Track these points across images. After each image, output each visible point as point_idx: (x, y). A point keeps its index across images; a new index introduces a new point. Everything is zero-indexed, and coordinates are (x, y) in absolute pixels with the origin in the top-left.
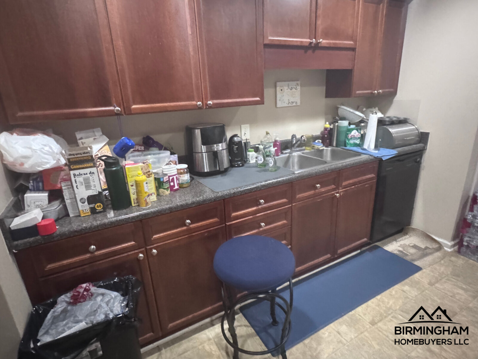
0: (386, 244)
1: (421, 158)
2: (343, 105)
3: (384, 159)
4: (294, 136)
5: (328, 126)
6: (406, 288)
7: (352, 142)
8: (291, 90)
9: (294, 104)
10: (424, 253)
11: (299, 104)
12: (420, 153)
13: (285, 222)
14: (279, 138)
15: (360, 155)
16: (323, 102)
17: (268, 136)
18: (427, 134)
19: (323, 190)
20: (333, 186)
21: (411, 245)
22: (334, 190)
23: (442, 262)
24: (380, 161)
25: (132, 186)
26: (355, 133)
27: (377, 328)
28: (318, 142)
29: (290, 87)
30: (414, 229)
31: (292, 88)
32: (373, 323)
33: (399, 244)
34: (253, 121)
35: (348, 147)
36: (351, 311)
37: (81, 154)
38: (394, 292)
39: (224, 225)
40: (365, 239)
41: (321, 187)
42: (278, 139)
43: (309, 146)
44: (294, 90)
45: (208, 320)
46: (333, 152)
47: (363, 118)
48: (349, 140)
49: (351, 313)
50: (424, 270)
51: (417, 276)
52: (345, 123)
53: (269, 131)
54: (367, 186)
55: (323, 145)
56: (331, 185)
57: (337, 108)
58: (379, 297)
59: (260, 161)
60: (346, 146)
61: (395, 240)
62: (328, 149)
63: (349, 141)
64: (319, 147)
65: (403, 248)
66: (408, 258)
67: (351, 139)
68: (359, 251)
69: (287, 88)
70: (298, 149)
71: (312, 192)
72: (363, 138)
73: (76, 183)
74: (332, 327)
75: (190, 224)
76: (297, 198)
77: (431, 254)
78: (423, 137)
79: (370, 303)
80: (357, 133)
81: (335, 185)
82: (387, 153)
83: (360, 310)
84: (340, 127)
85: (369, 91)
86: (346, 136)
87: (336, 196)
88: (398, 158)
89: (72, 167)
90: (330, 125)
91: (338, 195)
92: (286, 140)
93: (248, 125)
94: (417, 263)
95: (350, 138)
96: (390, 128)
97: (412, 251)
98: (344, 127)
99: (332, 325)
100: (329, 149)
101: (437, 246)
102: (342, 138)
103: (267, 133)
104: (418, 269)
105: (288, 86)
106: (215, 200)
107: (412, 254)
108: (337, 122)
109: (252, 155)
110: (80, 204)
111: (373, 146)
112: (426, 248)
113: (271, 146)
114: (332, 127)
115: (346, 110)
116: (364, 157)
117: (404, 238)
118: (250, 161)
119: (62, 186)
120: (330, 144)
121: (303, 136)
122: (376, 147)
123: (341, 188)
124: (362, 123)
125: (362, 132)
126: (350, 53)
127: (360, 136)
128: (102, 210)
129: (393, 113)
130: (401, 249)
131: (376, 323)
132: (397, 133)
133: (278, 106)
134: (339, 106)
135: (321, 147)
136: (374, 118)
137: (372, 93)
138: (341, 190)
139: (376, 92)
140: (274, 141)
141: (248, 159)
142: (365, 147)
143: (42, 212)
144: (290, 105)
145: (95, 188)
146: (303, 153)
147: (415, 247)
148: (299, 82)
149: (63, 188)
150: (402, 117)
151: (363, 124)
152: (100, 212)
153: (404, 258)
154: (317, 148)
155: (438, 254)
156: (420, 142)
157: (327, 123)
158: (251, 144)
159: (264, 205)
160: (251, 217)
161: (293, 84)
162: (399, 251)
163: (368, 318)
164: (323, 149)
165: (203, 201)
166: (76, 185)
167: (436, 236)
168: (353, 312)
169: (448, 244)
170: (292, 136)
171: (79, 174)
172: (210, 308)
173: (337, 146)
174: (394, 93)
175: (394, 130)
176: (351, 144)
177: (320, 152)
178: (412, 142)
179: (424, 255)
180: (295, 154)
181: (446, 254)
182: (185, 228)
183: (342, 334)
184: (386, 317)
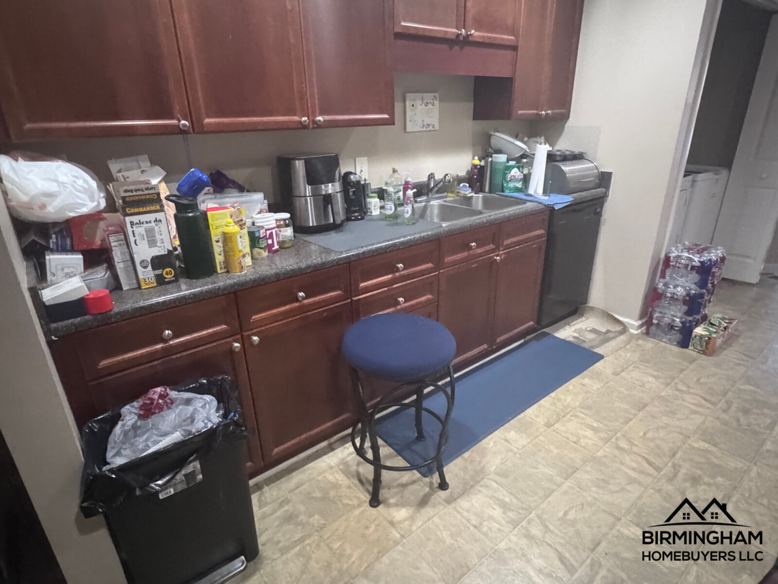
0: (557, 330)
1: (602, 207)
2: (498, 132)
3: (556, 208)
4: (431, 176)
5: (476, 162)
6: (586, 381)
7: (511, 185)
8: (427, 106)
9: (431, 128)
10: (606, 338)
11: (437, 128)
12: (599, 202)
13: (430, 296)
14: (411, 178)
15: (525, 203)
16: (468, 126)
17: (396, 175)
18: (609, 175)
19: (480, 251)
20: (492, 246)
21: (588, 329)
22: (493, 251)
23: (628, 347)
24: (551, 209)
25: (217, 242)
26: (515, 172)
27: (554, 431)
28: (463, 186)
29: (425, 102)
30: (592, 309)
31: (427, 103)
32: (548, 425)
33: (573, 328)
34: (371, 152)
35: (507, 193)
36: (519, 414)
37: (142, 190)
38: (571, 387)
39: (349, 300)
40: (532, 323)
41: (478, 247)
42: (409, 179)
43: (452, 192)
44: (430, 106)
45: (324, 444)
46: (484, 198)
47: (526, 151)
48: (508, 182)
49: (519, 417)
50: (606, 359)
51: (599, 365)
52: (502, 158)
53: (397, 168)
54: (534, 246)
55: (472, 190)
56: (489, 244)
57: (489, 137)
58: (553, 395)
59: (389, 211)
60: (503, 191)
61: (569, 324)
62: (479, 197)
63: (508, 184)
64: (467, 193)
65: (579, 333)
66: (586, 345)
67: (510, 181)
68: (522, 341)
69: (420, 102)
70: (437, 196)
71: (465, 254)
72: (526, 179)
73: (134, 236)
74: (497, 435)
75: (304, 298)
76: (446, 261)
77: (614, 338)
78: (604, 179)
79: (542, 402)
80: (519, 173)
81: (494, 245)
82: (560, 201)
83: (531, 412)
84: (495, 163)
85: (535, 112)
86: (504, 178)
87: (496, 259)
88: (574, 207)
89: (129, 210)
90: (481, 161)
91: (498, 258)
92: (420, 182)
93: (366, 158)
94: (596, 350)
95: (509, 179)
96: (563, 165)
97: (591, 336)
98: (502, 163)
99: (496, 432)
100: (481, 195)
101: (621, 328)
102: (498, 179)
103: (394, 171)
104: (600, 357)
105: (422, 100)
106: (337, 262)
107: (591, 341)
108: (491, 157)
109: (374, 203)
110: (140, 269)
111: (540, 191)
112: (608, 331)
113: (400, 191)
114: (483, 163)
115: (502, 138)
116: (529, 206)
117: (579, 320)
118: (371, 213)
119: (111, 241)
120: (481, 190)
121: (447, 175)
122: (545, 192)
123: (501, 249)
124: (524, 158)
125: (526, 171)
126: (509, 53)
127: (522, 177)
128: (174, 278)
129: (564, 145)
130: (576, 335)
131: (552, 425)
132: (572, 172)
133: (408, 130)
134: (493, 133)
135: (469, 193)
136: (542, 151)
137: (538, 114)
138: (501, 252)
139: (543, 112)
140: (403, 183)
141: (369, 209)
142: (531, 191)
143: (84, 281)
144: (425, 129)
145: (162, 245)
146: (445, 201)
147: (593, 331)
148: (437, 95)
149: (113, 244)
150: (577, 151)
151: (525, 160)
152: (170, 282)
153: (581, 345)
154: (464, 194)
155: (623, 338)
156: (599, 186)
157: (476, 158)
158: (372, 188)
159: (403, 272)
160: (386, 289)
161: (428, 96)
162: (575, 337)
163: (541, 421)
164: (471, 197)
165: (322, 264)
166: (135, 238)
167: (619, 314)
168: (522, 415)
169: (633, 323)
170: (429, 176)
171: (138, 222)
172: (329, 424)
173: (490, 192)
174: (566, 117)
175: (568, 168)
176: (510, 189)
177: (468, 200)
178: (591, 185)
179: (608, 340)
180: (435, 203)
181: (633, 336)
182: (297, 304)
183: (511, 442)
184: (563, 416)
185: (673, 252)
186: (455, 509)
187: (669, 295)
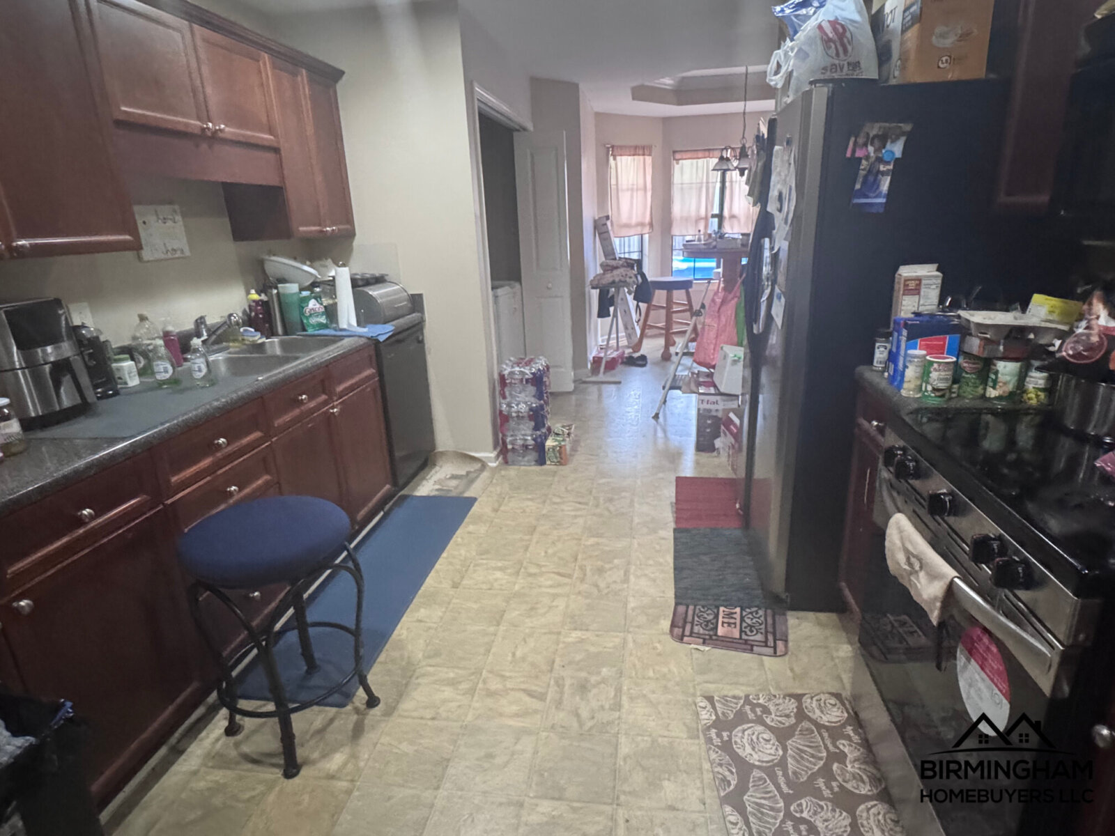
0: (415, 488)
1: (422, 334)
2: (274, 255)
3: (381, 340)
4: (199, 321)
5: (254, 296)
6: (471, 528)
7: (313, 321)
8: (165, 223)
9: (178, 254)
10: (470, 479)
11: (187, 253)
12: (418, 326)
13: (267, 477)
14: (173, 326)
15: (341, 340)
16: (228, 249)
17: (147, 325)
18: (420, 296)
19: (312, 404)
20: (324, 397)
21: (447, 477)
22: (325, 403)
23: (494, 481)
24: (375, 343)
26: (312, 304)
27: (464, 588)
28: (245, 331)
29: (161, 217)
30: (442, 453)
31: (165, 219)
32: (455, 586)
33: (431, 482)
34: (95, 295)
35: (310, 331)
36: (419, 589)
38: (459, 539)
39: (161, 507)
40: (388, 486)
41: (311, 398)
42: (170, 328)
43: (234, 341)
44: (169, 223)
46: (282, 343)
47: (316, 277)
48: (307, 318)
49: (420, 592)
50: (479, 500)
51: (475, 509)
52: (292, 288)
53: (145, 313)
54: (368, 390)
55: (262, 334)
56: (320, 396)
57: (261, 263)
58: (444, 555)
59: (163, 374)
60: (304, 330)
61: (424, 478)
62: (274, 342)
63: (308, 320)
64: (256, 338)
65: (440, 484)
66: (453, 494)
67: (311, 315)
68: (382, 513)
69: (154, 218)
70: (215, 347)
71: (297, 412)
72: (331, 313)
74: (406, 619)
75: (92, 518)
76: (276, 425)
77: (477, 477)
78: (416, 302)
79: (437, 566)
80: (318, 306)
81: (326, 394)
82: (382, 331)
83: (430, 581)
84: (284, 295)
85: (317, 228)
86: (302, 313)
87: (333, 413)
88: (394, 339)
90: (260, 295)
91: (335, 410)
93: (85, 304)
94: (467, 494)
95: (308, 314)
96: (371, 290)
97: (454, 483)
98: (295, 294)
99: (404, 619)
100: (276, 340)
101: (479, 465)
102: (294, 315)
103: (143, 318)
104: (472, 501)
105: (157, 215)
106: (133, 452)
107: (456, 487)
108: (276, 288)
109: (127, 369)
111: (354, 322)
112: (468, 473)
114: (263, 297)
115: (280, 263)
116: (347, 343)
117: (433, 472)
118: (126, 383)
120: (271, 333)
122: (359, 324)
123: (335, 398)
124: (317, 287)
125: (326, 301)
126: (270, 156)
127: (323, 310)
129: (361, 264)
130: (437, 487)
131: (459, 583)
132: (381, 296)
133: (146, 259)
134: (267, 257)
135: (258, 338)
136: (343, 276)
137: (322, 232)
138: (337, 402)
139: (328, 229)
140: (161, 334)
141: (120, 378)
142: (343, 325)
144: (170, 255)
146: (230, 353)
147: (454, 477)
148: (177, 207)
150: (377, 273)
151: (318, 290)
153: (449, 495)
154: (253, 341)
155: (485, 474)
156: (413, 311)
157: (253, 291)
158: (113, 347)
159: (230, 448)
160: (209, 478)
161: (165, 209)
162: (437, 490)
163: (446, 585)
164: (263, 344)
167: (476, 451)
168: (422, 588)
169: (488, 455)
170: (196, 320)
173: (286, 333)
174: (351, 235)
175: (375, 292)
176: (313, 326)
177: (260, 347)
178: (405, 311)
179: (472, 482)
181: (494, 470)
182: (83, 529)
183: (425, 619)
184: (466, 571)
185: (505, 370)
186: (400, 716)
187: (514, 415)
